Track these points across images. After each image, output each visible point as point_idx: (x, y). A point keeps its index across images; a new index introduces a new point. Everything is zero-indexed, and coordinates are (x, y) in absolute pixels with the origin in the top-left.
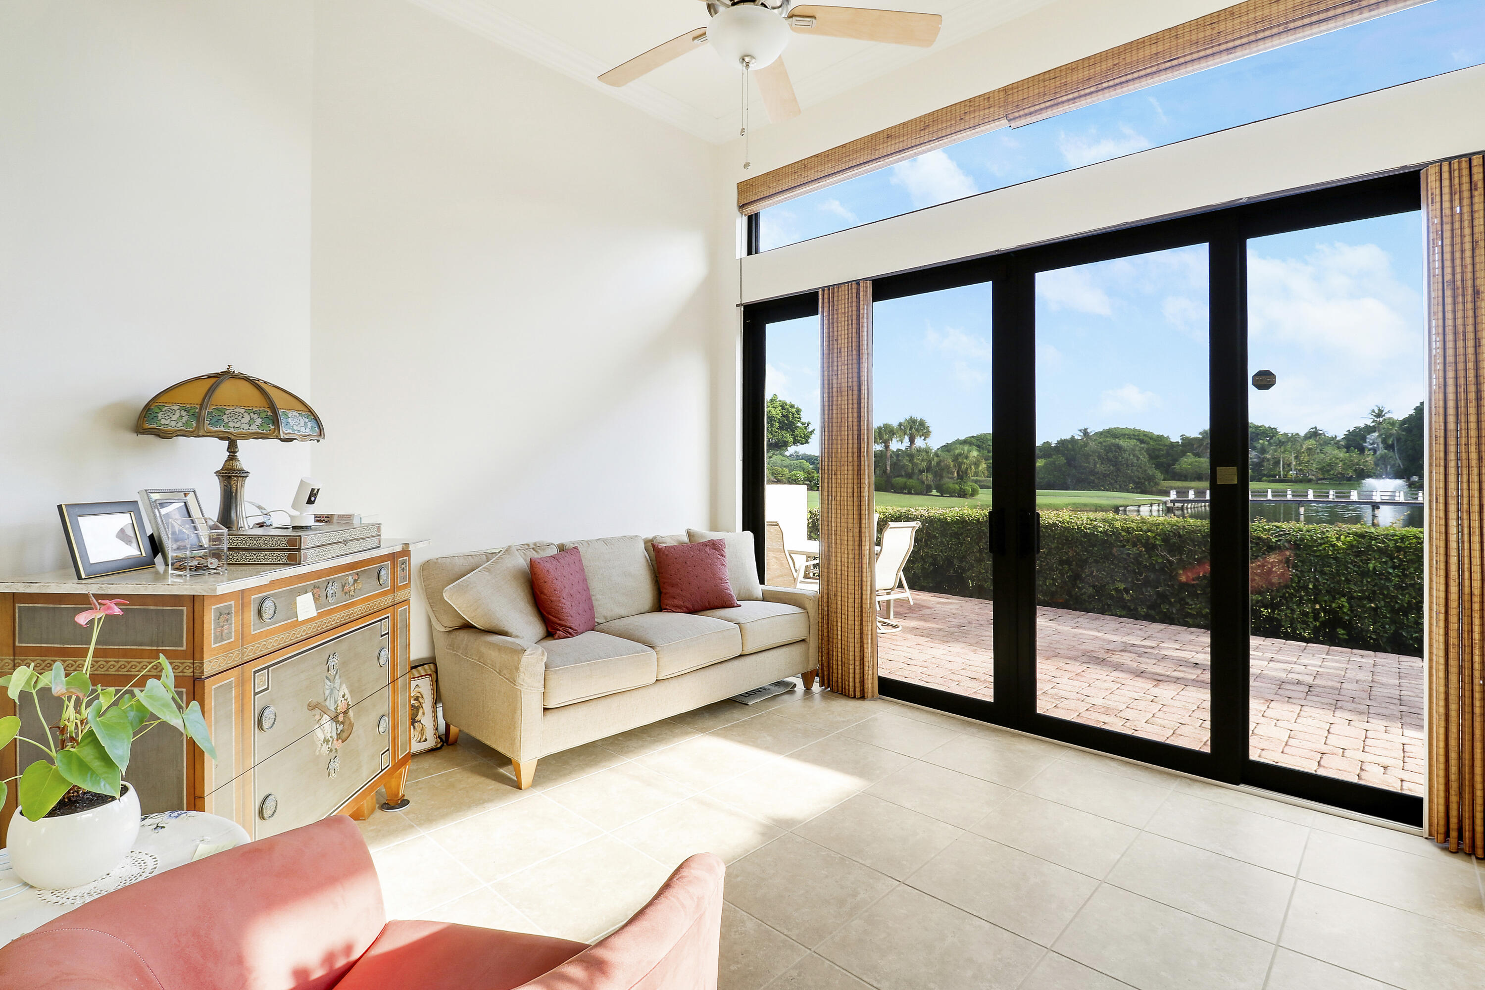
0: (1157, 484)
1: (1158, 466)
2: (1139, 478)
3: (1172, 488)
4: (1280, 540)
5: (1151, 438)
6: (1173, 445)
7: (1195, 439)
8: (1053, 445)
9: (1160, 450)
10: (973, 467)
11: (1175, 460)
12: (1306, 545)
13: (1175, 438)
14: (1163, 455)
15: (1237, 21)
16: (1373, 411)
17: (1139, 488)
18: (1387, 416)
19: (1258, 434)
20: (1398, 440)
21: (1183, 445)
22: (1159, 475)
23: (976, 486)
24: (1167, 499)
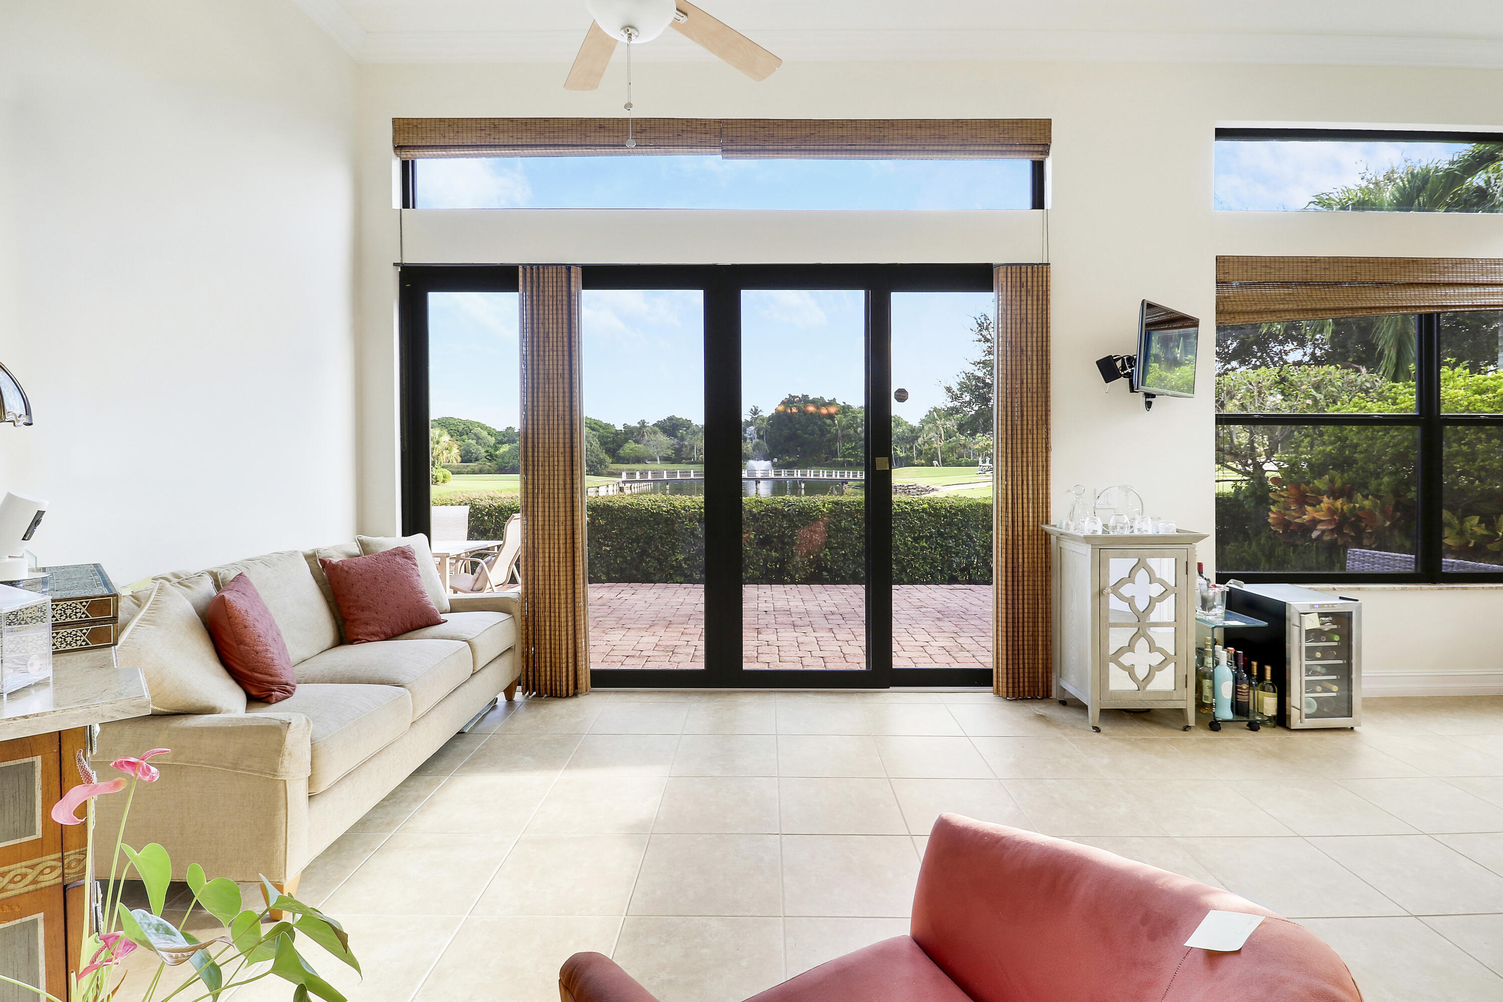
0: (606, 467)
1: (608, 451)
2: (592, 462)
3: (623, 470)
4: (789, 510)
5: (600, 426)
6: (617, 433)
7: (635, 428)
8: (516, 431)
9: (608, 437)
10: (444, 452)
11: (620, 446)
12: (806, 513)
13: (619, 427)
14: (610, 442)
15: (896, 132)
16: (752, 410)
17: (593, 470)
18: (760, 414)
19: (678, 425)
20: (766, 431)
21: (626, 433)
22: (609, 460)
23: (447, 472)
24: (620, 480)
